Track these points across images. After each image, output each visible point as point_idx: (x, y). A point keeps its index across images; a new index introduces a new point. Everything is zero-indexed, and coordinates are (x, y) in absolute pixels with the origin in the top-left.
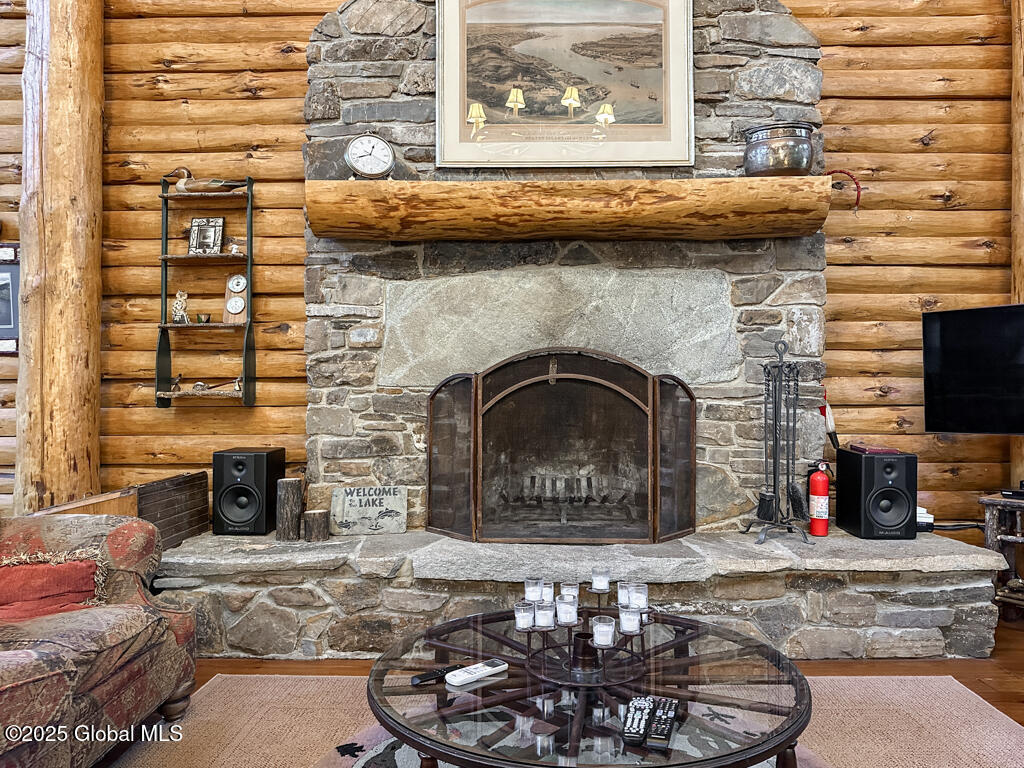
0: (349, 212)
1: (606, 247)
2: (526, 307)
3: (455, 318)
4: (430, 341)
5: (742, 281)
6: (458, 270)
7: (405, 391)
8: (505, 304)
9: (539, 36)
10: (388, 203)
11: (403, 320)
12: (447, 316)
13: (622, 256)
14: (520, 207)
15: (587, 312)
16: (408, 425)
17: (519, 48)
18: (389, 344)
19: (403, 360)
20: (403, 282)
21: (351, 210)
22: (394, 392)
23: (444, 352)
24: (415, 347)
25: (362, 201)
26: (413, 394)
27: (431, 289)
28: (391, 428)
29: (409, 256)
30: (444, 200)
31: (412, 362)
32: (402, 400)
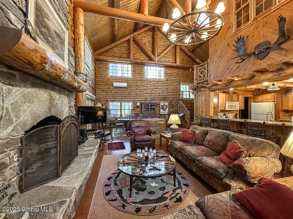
0: (31, 56)
1: (57, 87)
2: (45, 102)
3: (29, 105)
4: (21, 114)
5: (69, 99)
6: (29, 86)
7: (11, 137)
8: (41, 101)
10: (45, 60)
11: (12, 104)
12: (27, 104)
13: (59, 91)
15: (55, 104)
16: (11, 152)
18: (5, 116)
19: (12, 122)
20: (11, 87)
21: (32, 55)
22: (6, 138)
23: (26, 118)
24: (17, 117)
25: (38, 55)
26: (14, 137)
27: (22, 92)
28: (4, 157)
29: (15, 76)
31: (15, 124)
32: (11, 141)
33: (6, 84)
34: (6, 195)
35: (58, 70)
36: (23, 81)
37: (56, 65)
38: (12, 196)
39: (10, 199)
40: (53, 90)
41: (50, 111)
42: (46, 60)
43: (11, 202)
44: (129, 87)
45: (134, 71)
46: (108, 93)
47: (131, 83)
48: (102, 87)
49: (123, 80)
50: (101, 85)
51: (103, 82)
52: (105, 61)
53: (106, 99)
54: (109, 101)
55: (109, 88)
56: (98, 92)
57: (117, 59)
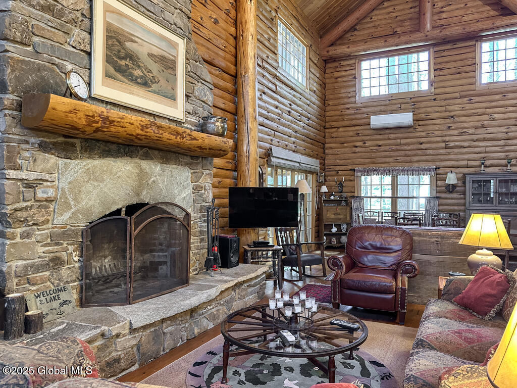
0: (70, 118)
1: (156, 152)
2: (128, 179)
3: (96, 184)
4: (83, 197)
5: (195, 173)
6: (97, 156)
7: (68, 227)
8: (119, 177)
9: (136, 42)
10: (94, 118)
11: (69, 183)
12: (92, 182)
13: (162, 158)
14: (148, 132)
15: (150, 183)
16: (70, 247)
17: (128, 45)
18: (61, 198)
19: (69, 207)
20: (69, 161)
21: (72, 118)
22: (62, 227)
23: (90, 203)
24: (76, 200)
25: (81, 115)
26: (73, 228)
27: (85, 166)
28: (60, 250)
29: (73, 145)
30: (119, 122)
31: (73, 210)
32: (68, 232)
33: (61, 158)
34: (58, 298)
35: (127, 126)
36: (86, 151)
37: (119, 120)
38: (65, 302)
39: (62, 304)
40: (146, 157)
41: (138, 194)
42: (96, 118)
43: (61, 308)
44: (421, 123)
45: (437, 67)
46: (357, 150)
47: (429, 109)
48: (340, 134)
49: (401, 104)
50: (338, 128)
51: (343, 120)
52: (348, 57)
53: (350, 167)
54: (359, 171)
55: (358, 135)
56: (331, 148)
57: (381, 42)
